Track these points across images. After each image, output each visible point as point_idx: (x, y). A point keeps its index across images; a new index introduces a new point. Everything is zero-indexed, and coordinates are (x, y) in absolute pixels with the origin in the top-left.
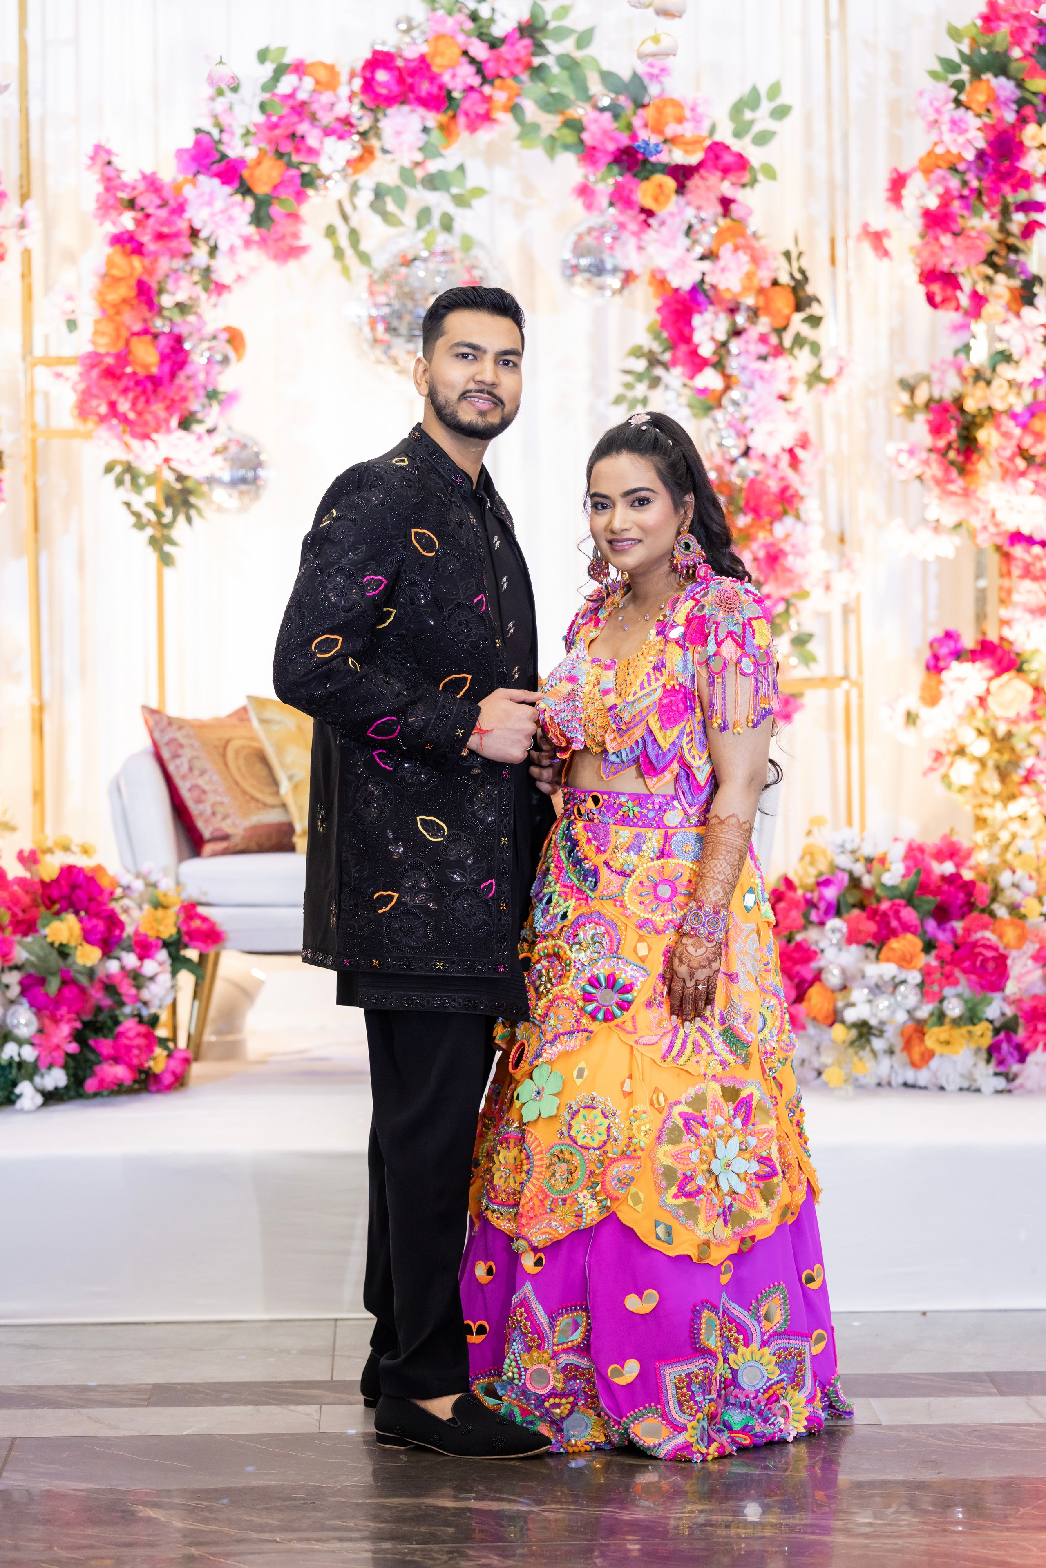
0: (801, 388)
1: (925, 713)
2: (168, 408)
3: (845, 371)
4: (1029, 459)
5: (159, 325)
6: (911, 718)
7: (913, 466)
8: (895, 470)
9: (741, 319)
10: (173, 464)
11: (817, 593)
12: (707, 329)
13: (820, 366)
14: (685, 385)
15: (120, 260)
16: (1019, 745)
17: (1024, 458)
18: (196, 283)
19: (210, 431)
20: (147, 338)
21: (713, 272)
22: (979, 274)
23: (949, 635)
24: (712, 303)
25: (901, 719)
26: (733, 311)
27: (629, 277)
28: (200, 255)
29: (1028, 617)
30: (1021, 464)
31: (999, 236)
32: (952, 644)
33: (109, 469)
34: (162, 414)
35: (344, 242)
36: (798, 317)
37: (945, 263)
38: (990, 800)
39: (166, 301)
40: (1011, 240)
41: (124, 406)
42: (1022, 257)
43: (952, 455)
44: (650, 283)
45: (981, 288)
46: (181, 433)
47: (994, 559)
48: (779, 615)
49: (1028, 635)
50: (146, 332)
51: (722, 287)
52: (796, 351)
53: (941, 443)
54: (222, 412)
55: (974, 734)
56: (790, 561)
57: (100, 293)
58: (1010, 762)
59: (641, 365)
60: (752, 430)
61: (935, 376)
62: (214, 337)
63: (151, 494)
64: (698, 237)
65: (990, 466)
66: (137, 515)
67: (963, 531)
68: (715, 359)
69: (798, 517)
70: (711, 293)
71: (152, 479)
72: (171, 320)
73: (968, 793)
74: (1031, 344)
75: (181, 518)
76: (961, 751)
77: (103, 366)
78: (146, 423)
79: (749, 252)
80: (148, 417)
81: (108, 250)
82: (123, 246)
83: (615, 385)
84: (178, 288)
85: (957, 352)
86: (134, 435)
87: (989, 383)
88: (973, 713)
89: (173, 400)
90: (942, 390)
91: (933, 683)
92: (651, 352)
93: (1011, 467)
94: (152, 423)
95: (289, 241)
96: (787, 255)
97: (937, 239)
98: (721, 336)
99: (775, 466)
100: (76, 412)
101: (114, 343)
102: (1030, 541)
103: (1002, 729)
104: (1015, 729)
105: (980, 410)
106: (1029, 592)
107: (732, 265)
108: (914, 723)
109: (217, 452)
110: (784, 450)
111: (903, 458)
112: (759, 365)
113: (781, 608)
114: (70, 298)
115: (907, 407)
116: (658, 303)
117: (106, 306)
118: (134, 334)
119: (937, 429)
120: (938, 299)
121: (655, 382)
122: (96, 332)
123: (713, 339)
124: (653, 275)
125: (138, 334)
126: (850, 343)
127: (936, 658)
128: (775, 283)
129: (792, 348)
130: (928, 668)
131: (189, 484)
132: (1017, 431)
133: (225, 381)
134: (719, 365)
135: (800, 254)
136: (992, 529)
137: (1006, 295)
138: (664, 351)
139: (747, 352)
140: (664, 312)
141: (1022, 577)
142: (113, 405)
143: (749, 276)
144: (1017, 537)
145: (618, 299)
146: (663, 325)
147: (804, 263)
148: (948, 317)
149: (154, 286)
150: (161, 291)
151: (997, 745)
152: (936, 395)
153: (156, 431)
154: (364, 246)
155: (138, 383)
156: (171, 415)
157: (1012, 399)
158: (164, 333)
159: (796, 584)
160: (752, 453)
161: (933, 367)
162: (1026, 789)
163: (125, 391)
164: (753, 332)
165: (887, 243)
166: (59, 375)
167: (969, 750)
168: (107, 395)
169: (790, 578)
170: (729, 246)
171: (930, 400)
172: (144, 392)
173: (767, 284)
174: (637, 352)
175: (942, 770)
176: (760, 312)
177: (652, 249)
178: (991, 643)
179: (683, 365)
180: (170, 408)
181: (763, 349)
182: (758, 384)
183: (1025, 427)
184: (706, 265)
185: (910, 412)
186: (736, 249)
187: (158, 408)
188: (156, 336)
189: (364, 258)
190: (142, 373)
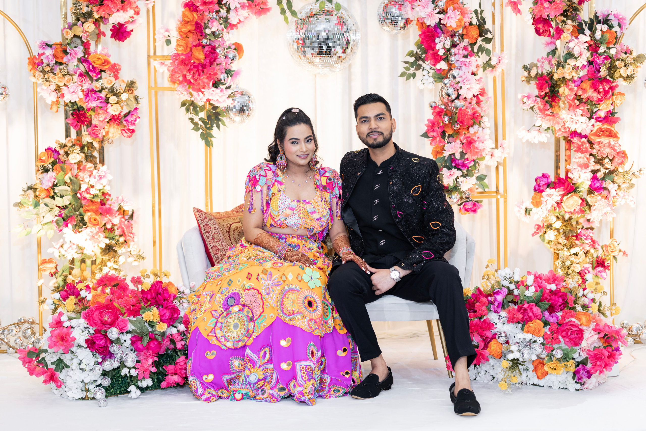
0: (481, 70)
1: (534, 210)
2: (208, 78)
3: (501, 62)
4: (580, 99)
5: (205, 41)
6: (528, 211)
7: (530, 103)
8: (521, 105)
9: (456, 39)
10: (211, 102)
11: (488, 157)
12: (442, 43)
13: (490, 60)
14: (431, 68)
15: (188, 13)
16: (574, 223)
17: (578, 100)
18: (221, 24)
19: (227, 88)
20: (200, 47)
21: (445, 19)
22: (559, 20)
23: (544, 176)
24: (443, 33)
25: (523, 212)
26: (452, 36)
27: (407, 22)
28: (223, 12)
29: (579, 168)
30: (577, 102)
31: (569, 3)
32: (546, 180)
33: (183, 104)
34: (206, 81)
35: (285, 7)
36: (480, 39)
37: (545, 16)
38: (562, 247)
39: (208, 31)
40: (574, 5)
41: (189, 77)
42: (578, 12)
43: (547, 98)
44: (417, 24)
45: (560, 26)
46: (214, 89)
47: (563, 144)
48: (471, 167)
49: (580, 177)
50: (200, 45)
51: (448, 25)
52: (480, 54)
53: (542, 94)
54: (232, 80)
55: (555, 219)
56: (477, 144)
57: (179, 28)
58: (570, 230)
59: (412, 60)
60: (461, 88)
61: (539, 65)
62: (229, 48)
63: (202, 115)
64: (437, 3)
65: (564, 103)
66: (196, 124)
67: (550, 131)
68: (444, 57)
69: (480, 125)
70: (443, 28)
71: (202, 108)
72: (210, 40)
73: (553, 243)
74: (582, 50)
75: (215, 125)
76: (550, 226)
77: (181, 60)
78: (199, 84)
79: (460, 10)
80: (200, 82)
81: (183, 10)
82: (190, 8)
83: (401, 68)
84: (213, 26)
85: (548, 54)
86: (194, 90)
87: (563, 67)
88: (555, 209)
89: (210, 74)
90: (541, 70)
91: (538, 197)
92: (416, 53)
93: (573, 104)
94: (201, 84)
95: (262, 6)
96: (476, 12)
97: (542, 4)
98: (448, 47)
99: (470, 103)
100: (170, 79)
101: (185, 49)
102: (580, 136)
103: (567, 216)
104: (573, 217)
105: (559, 79)
106: (580, 158)
107: (453, 16)
108: (529, 214)
109: (229, 97)
110: (474, 96)
111: (525, 100)
112: (464, 59)
113: (472, 164)
114: (167, 31)
115: (527, 77)
116: (421, 33)
117: (181, 33)
118: (194, 46)
119: (540, 87)
120: (541, 31)
121: (419, 67)
122: (178, 45)
123: (444, 48)
124: (418, 21)
125: (196, 46)
126: (502, 50)
127: (539, 185)
128: (471, 24)
129: (478, 52)
130: (535, 190)
131: (218, 110)
132: (576, 88)
133: (234, 67)
134: (446, 59)
135: (482, 11)
136: (563, 130)
137: (571, 29)
138: (422, 54)
139: (459, 53)
140: (422, 37)
141: (577, 151)
142: (185, 76)
143: (460, 20)
144: (575, 134)
145: (402, 31)
146: (422, 42)
147: (484, 15)
148: (545, 39)
149: (203, 25)
150: (206, 27)
151: (565, 224)
152: (540, 72)
153: (204, 88)
154: (293, 8)
155: (195, 67)
156: (210, 81)
157: (574, 74)
158: (207, 45)
159: (480, 154)
160: (460, 97)
161: (538, 60)
162: (577, 242)
163: (189, 70)
164: (462, 45)
165: (519, 6)
166: (162, 64)
167: (553, 226)
168: (182, 72)
169: (477, 152)
170: (451, 7)
171: (537, 74)
172: (198, 71)
173: (467, 24)
174: (411, 54)
175: (541, 234)
176: (464, 37)
177: (418, 9)
178: (563, 179)
179: (431, 60)
180: (209, 78)
181: (466, 53)
182: (464, 67)
183: (579, 86)
184: (441, 16)
185: (528, 80)
186: (454, 9)
187: (204, 78)
188: (203, 47)
189: (294, 13)
190: (197, 62)
